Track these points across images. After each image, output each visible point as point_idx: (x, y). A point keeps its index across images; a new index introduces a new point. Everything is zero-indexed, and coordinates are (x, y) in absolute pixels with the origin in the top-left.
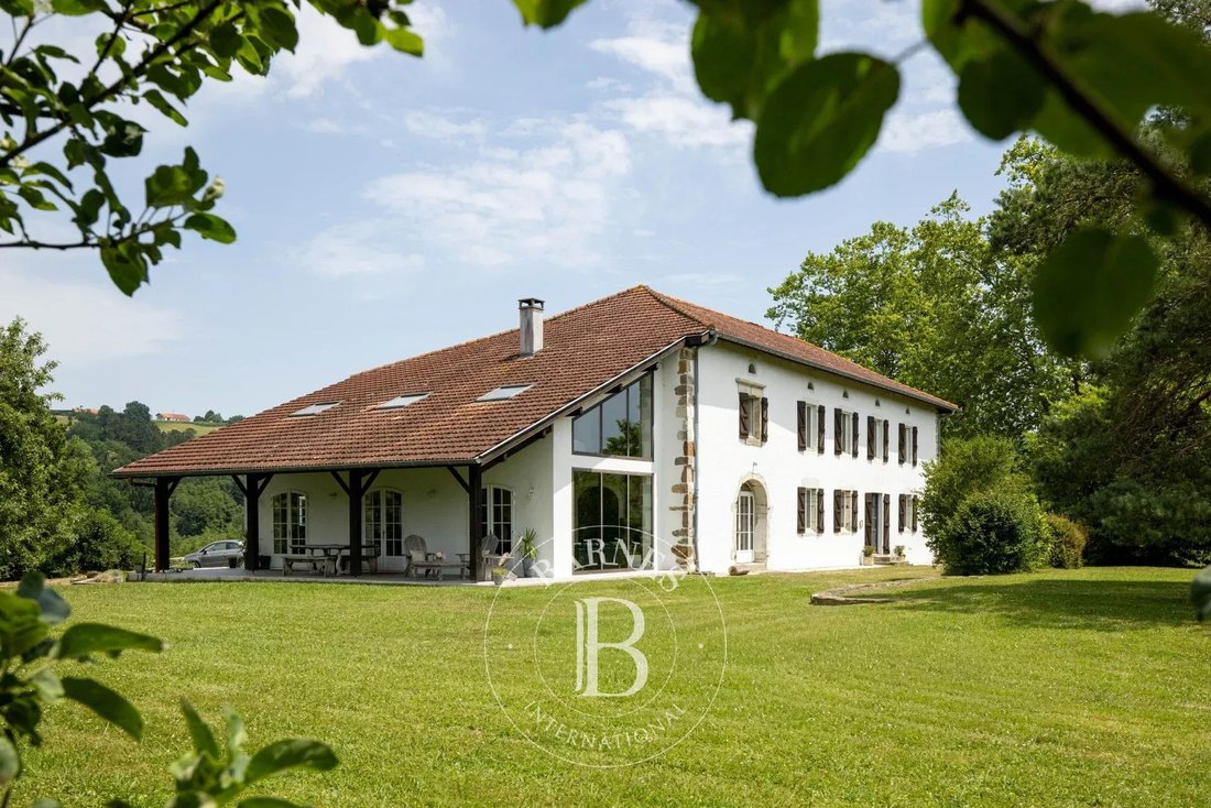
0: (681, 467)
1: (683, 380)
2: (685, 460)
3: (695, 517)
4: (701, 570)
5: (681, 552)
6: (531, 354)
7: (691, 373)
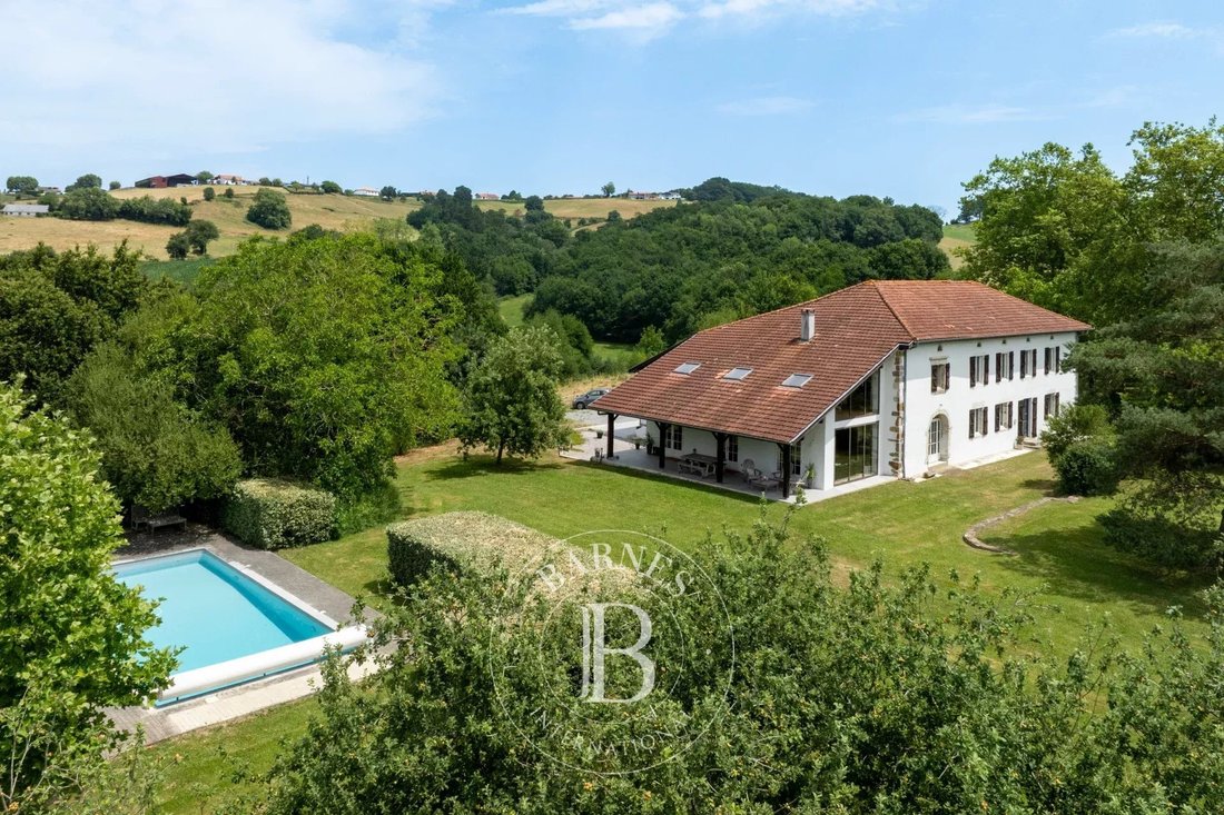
0: (895, 418)
1: (898, 368)
2: (898, 414)
3: (903, 446)
4: (907, 476)
5: (895, 466)
6: (806, 340)
7: (902, 364)
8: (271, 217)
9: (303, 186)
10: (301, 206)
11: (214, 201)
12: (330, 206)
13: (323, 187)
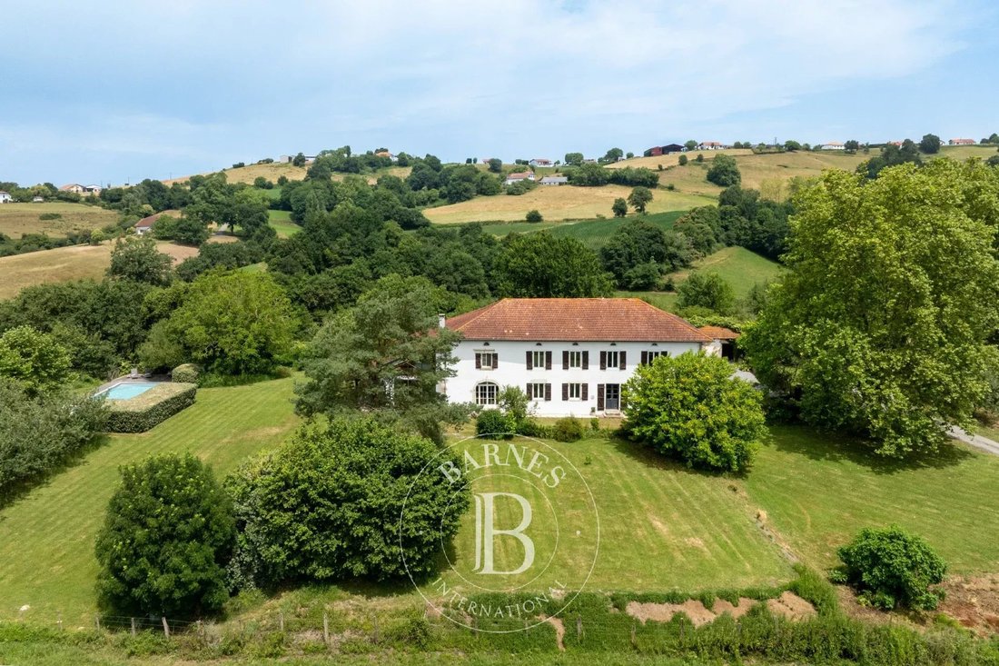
8: (723, 177)
9: (768, 147)
10: (759, 165)
11: (687, 165)
12: (786, 163)
13: (786, 146)
